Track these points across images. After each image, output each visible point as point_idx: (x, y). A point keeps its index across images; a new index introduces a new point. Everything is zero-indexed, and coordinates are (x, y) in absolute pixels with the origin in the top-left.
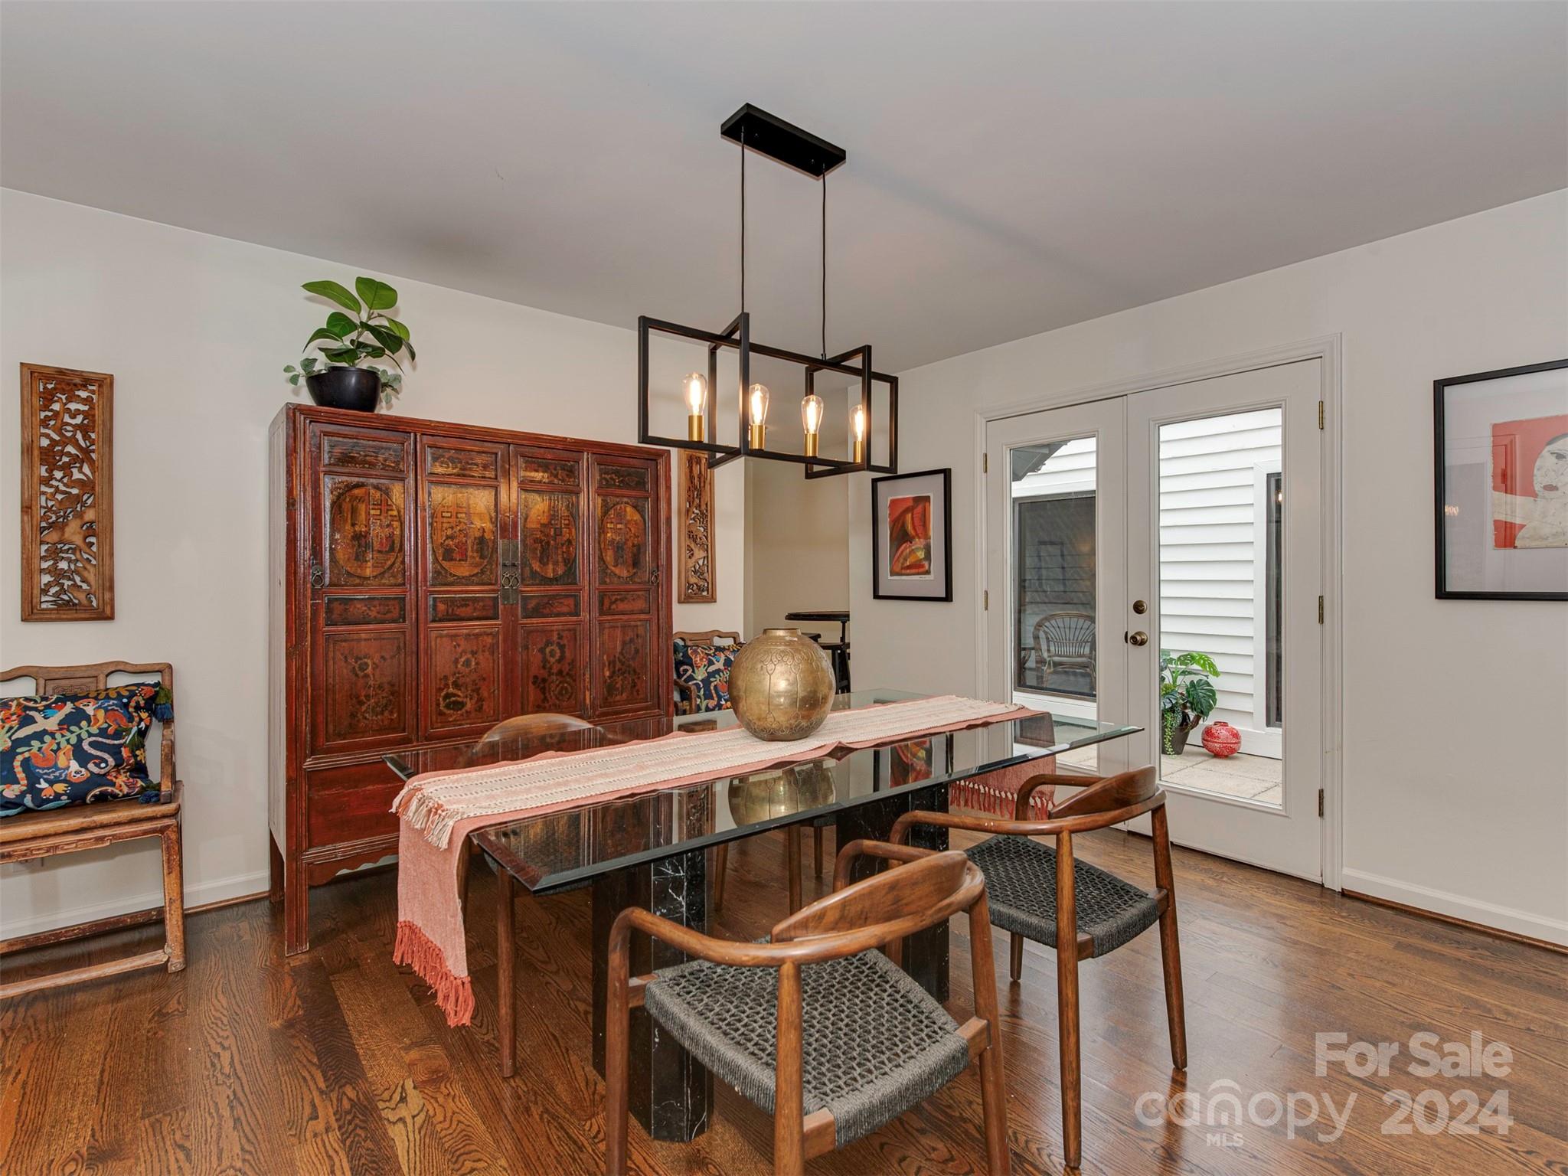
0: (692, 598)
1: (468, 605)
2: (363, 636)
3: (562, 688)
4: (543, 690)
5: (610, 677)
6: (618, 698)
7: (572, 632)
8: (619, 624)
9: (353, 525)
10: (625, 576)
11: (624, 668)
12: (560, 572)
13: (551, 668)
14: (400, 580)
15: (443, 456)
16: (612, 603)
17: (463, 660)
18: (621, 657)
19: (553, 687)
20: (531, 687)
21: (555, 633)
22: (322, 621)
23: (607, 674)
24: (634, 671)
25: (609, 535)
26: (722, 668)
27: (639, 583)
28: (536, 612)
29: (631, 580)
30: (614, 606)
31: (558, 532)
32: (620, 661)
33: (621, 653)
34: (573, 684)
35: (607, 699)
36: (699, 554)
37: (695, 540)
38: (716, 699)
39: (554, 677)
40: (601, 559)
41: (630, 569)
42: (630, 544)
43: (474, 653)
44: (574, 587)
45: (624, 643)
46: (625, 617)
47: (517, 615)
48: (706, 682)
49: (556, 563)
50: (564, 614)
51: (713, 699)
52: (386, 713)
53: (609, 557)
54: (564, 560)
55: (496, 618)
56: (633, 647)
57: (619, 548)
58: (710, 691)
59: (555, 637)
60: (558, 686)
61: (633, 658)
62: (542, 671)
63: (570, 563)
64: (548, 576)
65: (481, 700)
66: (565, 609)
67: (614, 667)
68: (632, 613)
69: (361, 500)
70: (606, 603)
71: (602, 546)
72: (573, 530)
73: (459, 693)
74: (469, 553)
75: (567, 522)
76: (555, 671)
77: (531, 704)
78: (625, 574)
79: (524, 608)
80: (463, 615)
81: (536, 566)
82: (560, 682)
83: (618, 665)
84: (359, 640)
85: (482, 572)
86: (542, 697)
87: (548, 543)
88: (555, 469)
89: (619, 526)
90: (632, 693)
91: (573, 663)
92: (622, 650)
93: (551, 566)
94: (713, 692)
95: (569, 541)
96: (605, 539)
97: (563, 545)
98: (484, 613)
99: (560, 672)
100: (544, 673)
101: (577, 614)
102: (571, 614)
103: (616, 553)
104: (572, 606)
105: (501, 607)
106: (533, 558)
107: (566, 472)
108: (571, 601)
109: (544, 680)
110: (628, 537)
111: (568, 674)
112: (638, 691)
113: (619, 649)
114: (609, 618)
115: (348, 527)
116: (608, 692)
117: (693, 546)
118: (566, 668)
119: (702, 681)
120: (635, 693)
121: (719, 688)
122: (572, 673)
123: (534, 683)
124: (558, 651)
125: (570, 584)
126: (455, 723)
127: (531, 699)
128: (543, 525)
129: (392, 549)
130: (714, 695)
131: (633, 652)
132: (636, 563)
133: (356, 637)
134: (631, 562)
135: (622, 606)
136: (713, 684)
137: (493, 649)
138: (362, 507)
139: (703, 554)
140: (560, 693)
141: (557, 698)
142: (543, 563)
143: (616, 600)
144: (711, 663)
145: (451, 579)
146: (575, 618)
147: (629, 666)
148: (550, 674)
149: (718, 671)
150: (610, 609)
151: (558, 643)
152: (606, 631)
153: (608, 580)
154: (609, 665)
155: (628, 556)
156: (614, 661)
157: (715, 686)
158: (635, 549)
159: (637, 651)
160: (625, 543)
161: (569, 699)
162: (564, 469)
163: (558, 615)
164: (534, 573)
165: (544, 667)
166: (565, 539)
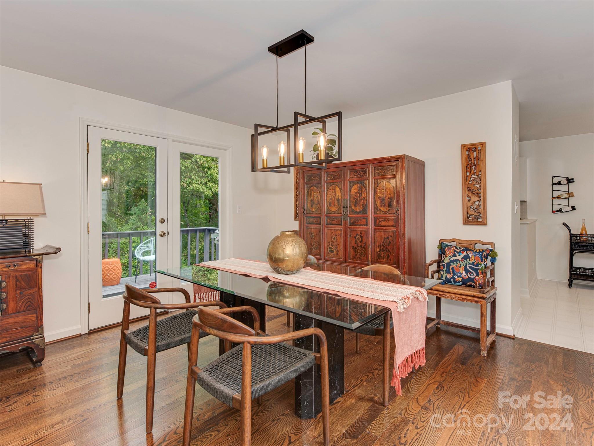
0: (470, 222)
1: (335, 220)
2: (313, 228)
3: (362, 252)
4: (355, 251)
5: (379, 251)
6: (382, 260)
7: (365, 232)
8: (382, 230)
9: (311, 197)
10: (385, 211)
11: (384, 249)
12: (361, 210)
13: (358, 244)
14: (320, 213)
15: (329, 174)
16: (380, 222)
17: (333, 237)
18: (383, 244)
19: (359, 251)
20: (352, 250)
21: (359, 232)
22: (305, 223)
23: (378, 250)
24: (389, 250)
25: (378, 195)
26: (460, 259)
27: (391, 214)
28: (353, 224)
29: (387, 212)
30: (380, 223)
31: (360, 195)
32: (383, 245)
33: (383, 242)
34: (365, 251)
35: (377, 260)
36: (475, 199)
37: (472, 192)
38: (452, 274)
39: (359, 248)
40: (376, 204)
41: (387, 208)
42: (387, 197)
43: (336, 236)
44: (365, 215)
45: (384, 239)
46: (385, 228)
47: (347, 224)
48: (448, 264)
49: (360, 206)
50: (362, 225)
51: (450, 274)
52: (317, 250)
53: (378, 203)
54: (362, 205)
55: (341, 225)
56: (388, 240)
57: (382, 200)
58: (450, 269)
59: (359, 233)
60: (360, 251)
61: (388, 245)
62: (355, 245)
63: (365, 207)
64: (357, 211)
65: (338, 251)
66: (363, 223)
67: (381, 248)
68: (388, 226)
69: (312, 190)
70: (377, 222)
71: (376, 199)
72: (366, 194)
73: (332, 248)
74: (335, 204)
75: (363, 191)
76: (359, 245)
77: (352, 256)
78: (385, 210)
79: (350, 222)
80: (333, 223)
81: (353, 207)
82: (361, 250)
83: (382, 247)
84: (312, 229)
85: (338, 210)
86: (355, 254)
87: (357, 199)
88: (360, 172)
89: (383, 191)
90: (388, 260)
91: (365, 243)
92: (384, 241)
93: (358, 208)
94: (451, 270)
95: (364, 198)
96: (377, 196)
97: (362, 199)
98: (338, 223)
99: (361, 246)
100: (355, 246)
101: (367, 226)
102: (364, 225)
103: (381, 202)
104: (365, 223)
105: (343, 221)
106: (353, 205)
107: (363, 173)
108: (365, 220)
109: (356, 248)
110: (386, 195)
111: (363, 247)
112: (390, 259)
113: (382, 241)
114: (378, 227)
115: (310, 198)
116: (378, 257)
117: (470, 195)
118: (363, 245)
119: (447, 264)
120: (389, 260)
121: (455, 269)
122: (365, 247)
123: (353, 248)
124: (360, 239)
125: (364, 214)
126: (331, 257)
127: (352, 254)
128: (356, 193)
129: (318, 203)
130: (451, 272)
131: (388, 243)
132: (390, 205)
133: (311, 228)
134: (388, 205)
135: (384, 223)
136: (451, 267)
137: (341, 235)
138: (312, 192)
139: (477, 199)
140: (361, 254)
141: (360, 256)
142: (356, 206)
143: (381, 221)
144: (454, 255)
145: (331, 212)
146: (365, 227)
147: (386, 248)
148: (358, 246)
149: (456, 261)
150: (379, 224)
151: (360, 236)
152: (378, 233)
153: (378, 213)
154: (379, 246)
155: (386, 203)
156: (381, 245)
157: (453, 268)
158: (389, 200)
159: (390, 242)
160: (385, 198)
161: (364, 256)
162: (363, 172)
163: (360, 225)
164: (353, 210)
165: (356, 244)
166: (363, 197)
